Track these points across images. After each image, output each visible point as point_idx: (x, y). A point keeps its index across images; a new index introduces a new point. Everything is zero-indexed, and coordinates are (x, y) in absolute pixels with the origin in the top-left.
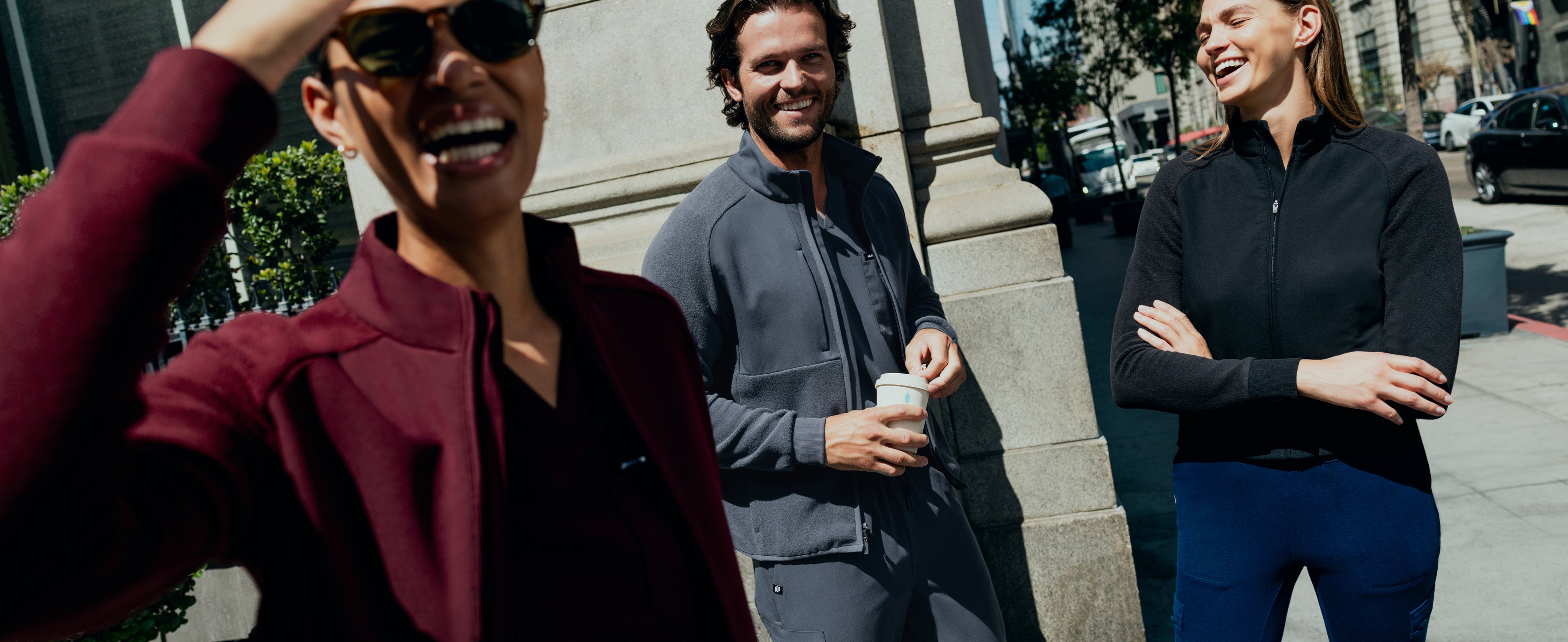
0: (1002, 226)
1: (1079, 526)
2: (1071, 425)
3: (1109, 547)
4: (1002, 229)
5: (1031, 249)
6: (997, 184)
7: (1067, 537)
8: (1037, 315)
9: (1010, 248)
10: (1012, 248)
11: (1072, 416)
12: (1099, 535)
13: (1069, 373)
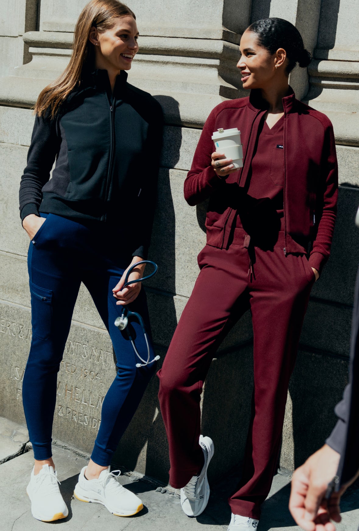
0: (341, 141)
1: (325, 361)
2: (343, 293)
3: (339, 383)
4: (342, 143)
5: (354, 163)
6: (353, 111)
7: (315, 365)
8: (343, 209)
9: (341, 158)
10: (343, 158)
11: (345, 287)
12: (335, 372)
13: (352, 257)
